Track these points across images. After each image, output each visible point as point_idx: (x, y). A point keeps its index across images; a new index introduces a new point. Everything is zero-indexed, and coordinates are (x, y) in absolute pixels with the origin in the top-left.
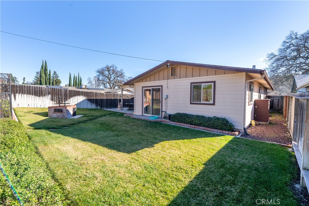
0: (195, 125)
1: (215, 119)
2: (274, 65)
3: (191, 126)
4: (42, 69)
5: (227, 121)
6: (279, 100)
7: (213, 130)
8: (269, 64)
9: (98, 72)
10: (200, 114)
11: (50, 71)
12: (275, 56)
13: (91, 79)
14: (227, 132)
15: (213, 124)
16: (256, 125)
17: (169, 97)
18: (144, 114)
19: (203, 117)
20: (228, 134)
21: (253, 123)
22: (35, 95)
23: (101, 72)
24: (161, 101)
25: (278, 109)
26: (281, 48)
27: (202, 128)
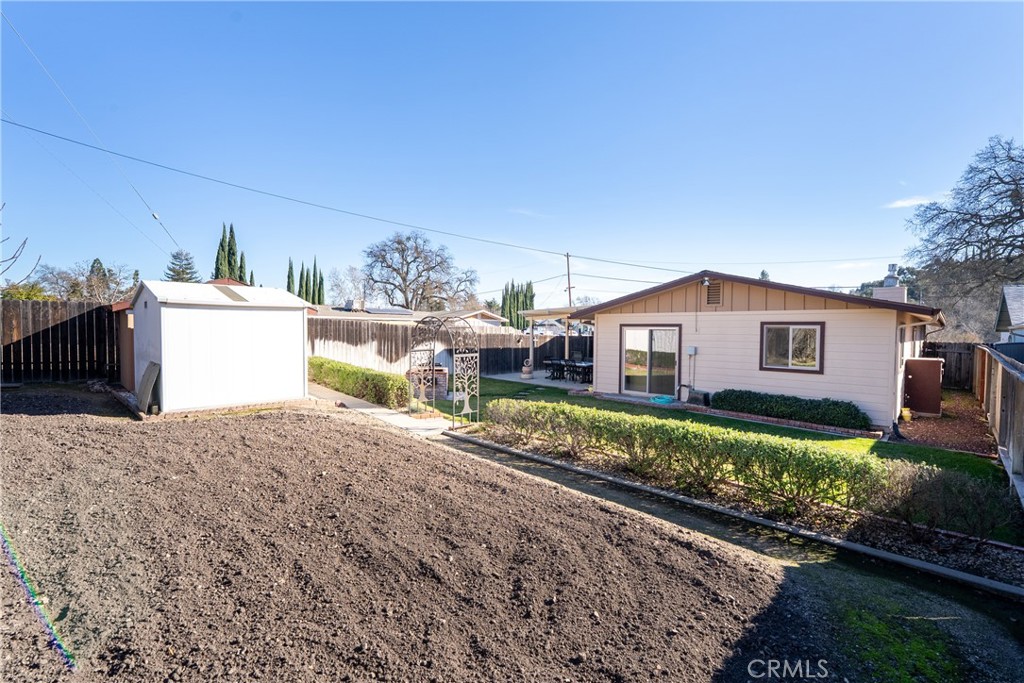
0: (777, 416)
1: (829, 405)
2: (941, 239)
3: (769, 418)
4: (223, 250)
5: (856, 409)
6: (960, 354)
7: (826, 427)
8: (925, 236)
9: (371, 254)
10: (788, 392)
11: (242, 255)
12: (942, 211)
13: (342, 277)
14: (858, 432)
15: (824, 414)
16: (913, 419)
17: (698, 352)
18: (624, 391)
19: (796, 400)
20: (861, 436)
21: (907, 413)
22: (348, 342)
23: (378, 256)
24: (677, 359)
25: (958, 379)
26: (961, 187)
27: (798, 423)
